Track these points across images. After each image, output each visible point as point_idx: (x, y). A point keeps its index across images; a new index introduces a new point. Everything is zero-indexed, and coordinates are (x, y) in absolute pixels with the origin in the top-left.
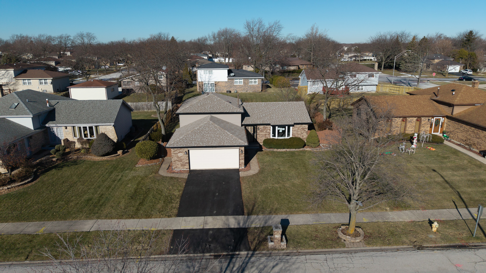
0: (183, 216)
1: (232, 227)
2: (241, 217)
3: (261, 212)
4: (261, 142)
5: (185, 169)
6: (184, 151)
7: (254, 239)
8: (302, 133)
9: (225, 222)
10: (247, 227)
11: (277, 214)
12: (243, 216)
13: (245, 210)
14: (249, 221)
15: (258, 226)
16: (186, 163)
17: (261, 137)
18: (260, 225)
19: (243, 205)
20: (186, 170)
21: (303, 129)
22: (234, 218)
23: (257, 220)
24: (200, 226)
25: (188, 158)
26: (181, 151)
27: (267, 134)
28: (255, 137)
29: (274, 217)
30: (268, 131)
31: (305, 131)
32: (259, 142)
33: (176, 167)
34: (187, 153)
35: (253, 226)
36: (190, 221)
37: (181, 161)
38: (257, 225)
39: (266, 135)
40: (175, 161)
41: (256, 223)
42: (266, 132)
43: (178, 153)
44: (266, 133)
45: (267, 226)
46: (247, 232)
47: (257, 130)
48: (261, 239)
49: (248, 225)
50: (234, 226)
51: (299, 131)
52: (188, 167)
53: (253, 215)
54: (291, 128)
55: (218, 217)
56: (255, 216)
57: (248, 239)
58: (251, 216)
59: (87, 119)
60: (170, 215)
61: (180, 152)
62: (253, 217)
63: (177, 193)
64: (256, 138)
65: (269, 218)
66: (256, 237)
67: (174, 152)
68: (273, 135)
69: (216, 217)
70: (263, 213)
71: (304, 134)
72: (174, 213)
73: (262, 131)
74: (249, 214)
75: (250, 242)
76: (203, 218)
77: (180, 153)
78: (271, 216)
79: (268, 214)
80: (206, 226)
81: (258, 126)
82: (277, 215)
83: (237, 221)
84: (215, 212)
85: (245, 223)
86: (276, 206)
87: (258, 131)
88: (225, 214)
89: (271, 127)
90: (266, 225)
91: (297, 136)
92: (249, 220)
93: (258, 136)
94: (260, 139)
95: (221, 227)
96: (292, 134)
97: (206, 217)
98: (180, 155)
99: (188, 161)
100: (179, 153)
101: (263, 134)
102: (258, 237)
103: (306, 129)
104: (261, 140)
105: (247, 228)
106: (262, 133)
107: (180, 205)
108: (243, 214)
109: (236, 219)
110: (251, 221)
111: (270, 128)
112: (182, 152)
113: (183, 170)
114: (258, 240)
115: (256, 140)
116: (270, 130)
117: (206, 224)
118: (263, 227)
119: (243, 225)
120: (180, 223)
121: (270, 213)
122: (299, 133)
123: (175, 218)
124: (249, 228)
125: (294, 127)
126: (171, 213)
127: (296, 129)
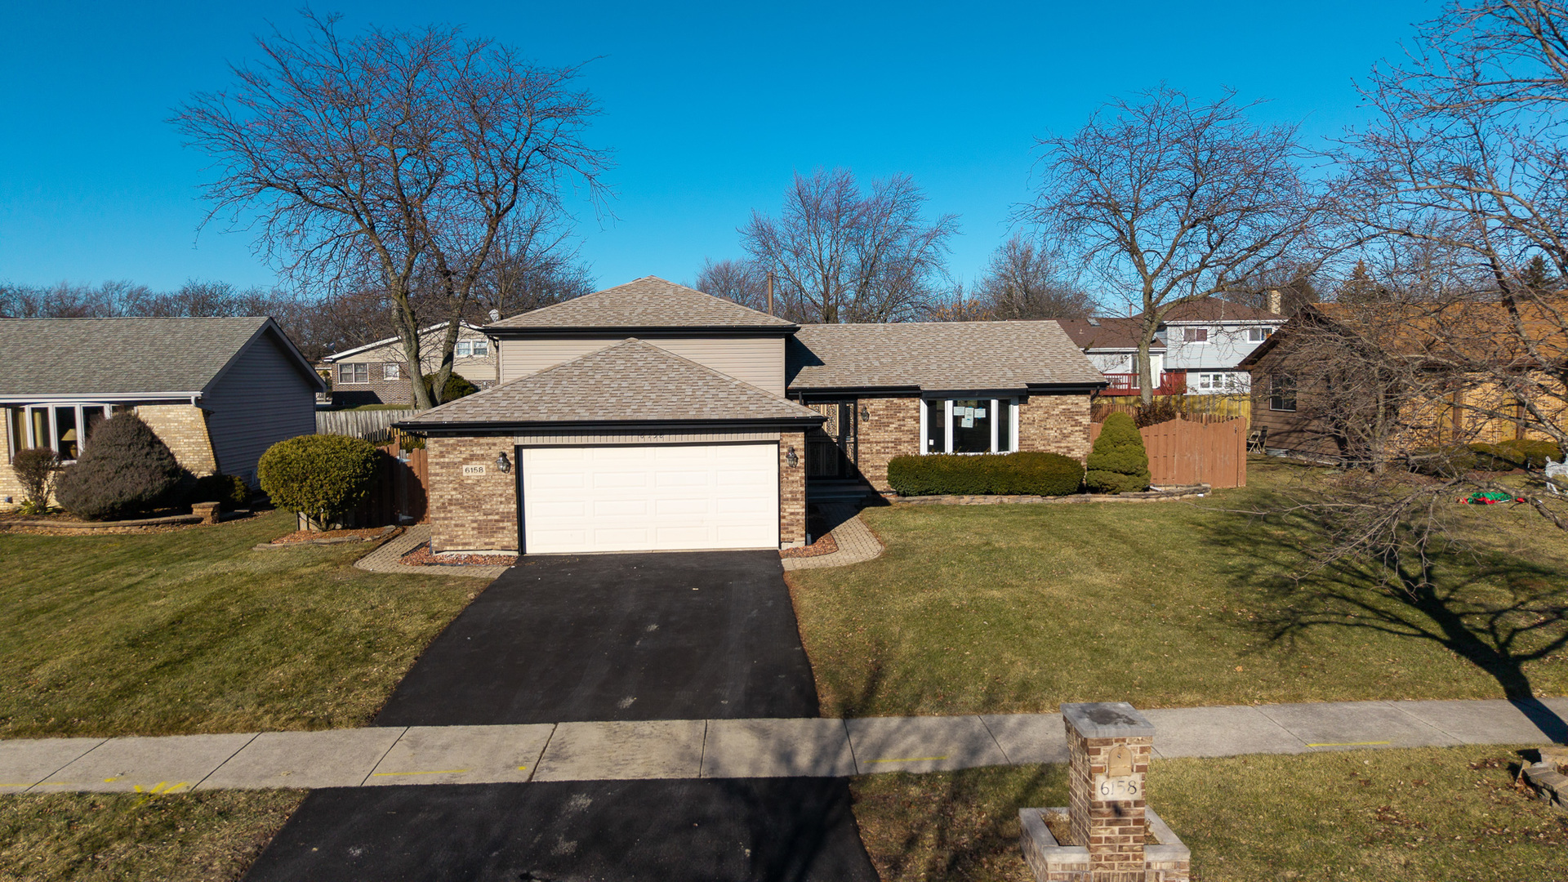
0: (409, 722)
1: (742, 772)
2: (795, 726)
3: (928, 701)
4: (877, 478)
5: (497, 553)
6: (495, 452)
7: (911, 842)
8: (1065, 436)
9: (688, 747)
10: (842, 773)
11: (1036, 708)
12: (815, 720)
13: (820, 692)
14: (858, 745)
15: (926, 767)
16: (504, 517)
17: (878, 452)
18: (938, 763)
19: (811, 670)
20: (503, 553)
21: (1069, 415)
22: (752, 728)
23: (912, 739)
24: (509, 767)
25: (512, 490)
26: (477, 451)
27: (906, 438)
28: (850, 455)
29: (1022, 724)
30: (910, 423)
31: (1078, 424)
32: (867, 476)
33: (450, 542)
34: (506, 461)
35: (889, 765)
36: (445, 747)
37: (475, 504)
38: (918, 763)
39: (897, 442)
40: (443, 507)
41: (905, 753)
42: (899, 429)
43: (462, 463)
44: (899, 435)
45: (989, 767)
46: (852, 800)
47: (860, 418)
48: (965, 838)
49: (854, 763)
50: (754, 764)
51: (1051, 423)
52: (510, 538)
53: (876, 713)
54: (1015, 410)
55: (645, 726)
56: (895, 721)
57: (861, 842)
58: (865, 720)
59: (82, 377)
60: (331, 715)
61: (472, 458)
62: (878, 725)
63: (415, 625)
64: (856, 459)
65: (993, 731)
66: (922, 826)
67: (442, 455)
68: (932, 442)
69: (630, 724)
70: (945, 705)
71: (1072, 438)
72: (356, 706)
73: (880, 425)
74: (853, 710)
75: (882, 859)
76: (543, 729)
77: (475, 465)
78: (996, 717)
79: (977, 710)
80: (551, 770)
81: (861, 402)
82: (1037, 716)
83: (772, 743)
84: (629, 701)
85: (826, 751)
86: (1020, 669)
87: (863, 426)
88: (689, 713)
89: (924, 408)
90: (983, 761)
91: (1040, 446)
92: (853, 740)
93: (861, 448)
94: (874, 466)
95: (660, 775)
96: (1021, 440)
97: (561, 726)
98: (473, 472)
99: (514, 507)
100: (466, 461)
101: (887, 437)
102: (941, 830)
103: (1083, 414)
104: (877, 468)
105: (847, 780)
106: (881, 435)
107: (409, 675)
108: (810, 708)
109: (764, 734)
110: (867, 741)
111: (918, 410)
112: (482, 458)
113: (484, 553)
114: (941, 842)
115: (855, 467)
116: (917, 420)
117: (555, 757)
118: (959, 773)
119: (816, 762)
120: (377, 753)
121: (990, 703)
122: (1052, 433)
123: (351, 730)
124: (865, 779)
125: (1025, 407)
126: (338, 705)
127: (1038, 415)
